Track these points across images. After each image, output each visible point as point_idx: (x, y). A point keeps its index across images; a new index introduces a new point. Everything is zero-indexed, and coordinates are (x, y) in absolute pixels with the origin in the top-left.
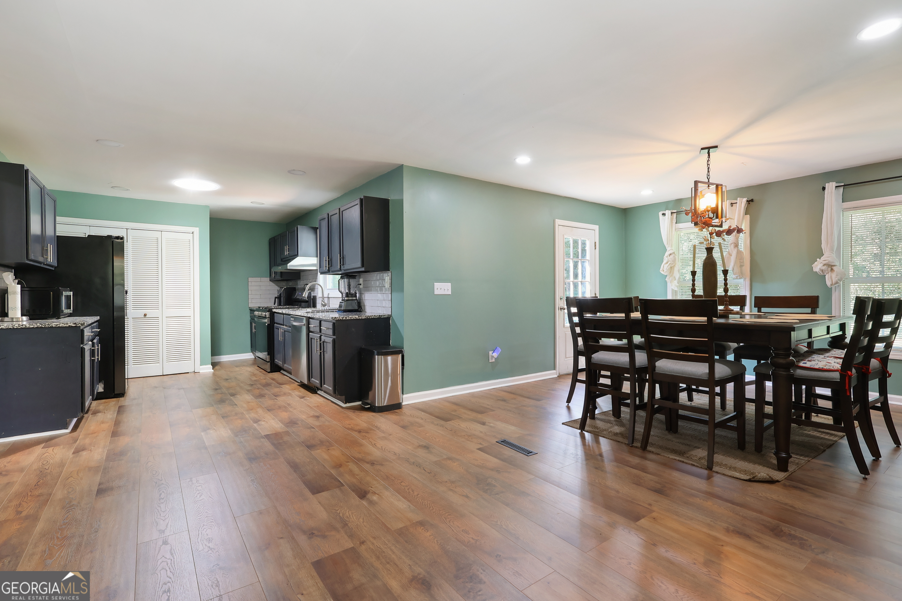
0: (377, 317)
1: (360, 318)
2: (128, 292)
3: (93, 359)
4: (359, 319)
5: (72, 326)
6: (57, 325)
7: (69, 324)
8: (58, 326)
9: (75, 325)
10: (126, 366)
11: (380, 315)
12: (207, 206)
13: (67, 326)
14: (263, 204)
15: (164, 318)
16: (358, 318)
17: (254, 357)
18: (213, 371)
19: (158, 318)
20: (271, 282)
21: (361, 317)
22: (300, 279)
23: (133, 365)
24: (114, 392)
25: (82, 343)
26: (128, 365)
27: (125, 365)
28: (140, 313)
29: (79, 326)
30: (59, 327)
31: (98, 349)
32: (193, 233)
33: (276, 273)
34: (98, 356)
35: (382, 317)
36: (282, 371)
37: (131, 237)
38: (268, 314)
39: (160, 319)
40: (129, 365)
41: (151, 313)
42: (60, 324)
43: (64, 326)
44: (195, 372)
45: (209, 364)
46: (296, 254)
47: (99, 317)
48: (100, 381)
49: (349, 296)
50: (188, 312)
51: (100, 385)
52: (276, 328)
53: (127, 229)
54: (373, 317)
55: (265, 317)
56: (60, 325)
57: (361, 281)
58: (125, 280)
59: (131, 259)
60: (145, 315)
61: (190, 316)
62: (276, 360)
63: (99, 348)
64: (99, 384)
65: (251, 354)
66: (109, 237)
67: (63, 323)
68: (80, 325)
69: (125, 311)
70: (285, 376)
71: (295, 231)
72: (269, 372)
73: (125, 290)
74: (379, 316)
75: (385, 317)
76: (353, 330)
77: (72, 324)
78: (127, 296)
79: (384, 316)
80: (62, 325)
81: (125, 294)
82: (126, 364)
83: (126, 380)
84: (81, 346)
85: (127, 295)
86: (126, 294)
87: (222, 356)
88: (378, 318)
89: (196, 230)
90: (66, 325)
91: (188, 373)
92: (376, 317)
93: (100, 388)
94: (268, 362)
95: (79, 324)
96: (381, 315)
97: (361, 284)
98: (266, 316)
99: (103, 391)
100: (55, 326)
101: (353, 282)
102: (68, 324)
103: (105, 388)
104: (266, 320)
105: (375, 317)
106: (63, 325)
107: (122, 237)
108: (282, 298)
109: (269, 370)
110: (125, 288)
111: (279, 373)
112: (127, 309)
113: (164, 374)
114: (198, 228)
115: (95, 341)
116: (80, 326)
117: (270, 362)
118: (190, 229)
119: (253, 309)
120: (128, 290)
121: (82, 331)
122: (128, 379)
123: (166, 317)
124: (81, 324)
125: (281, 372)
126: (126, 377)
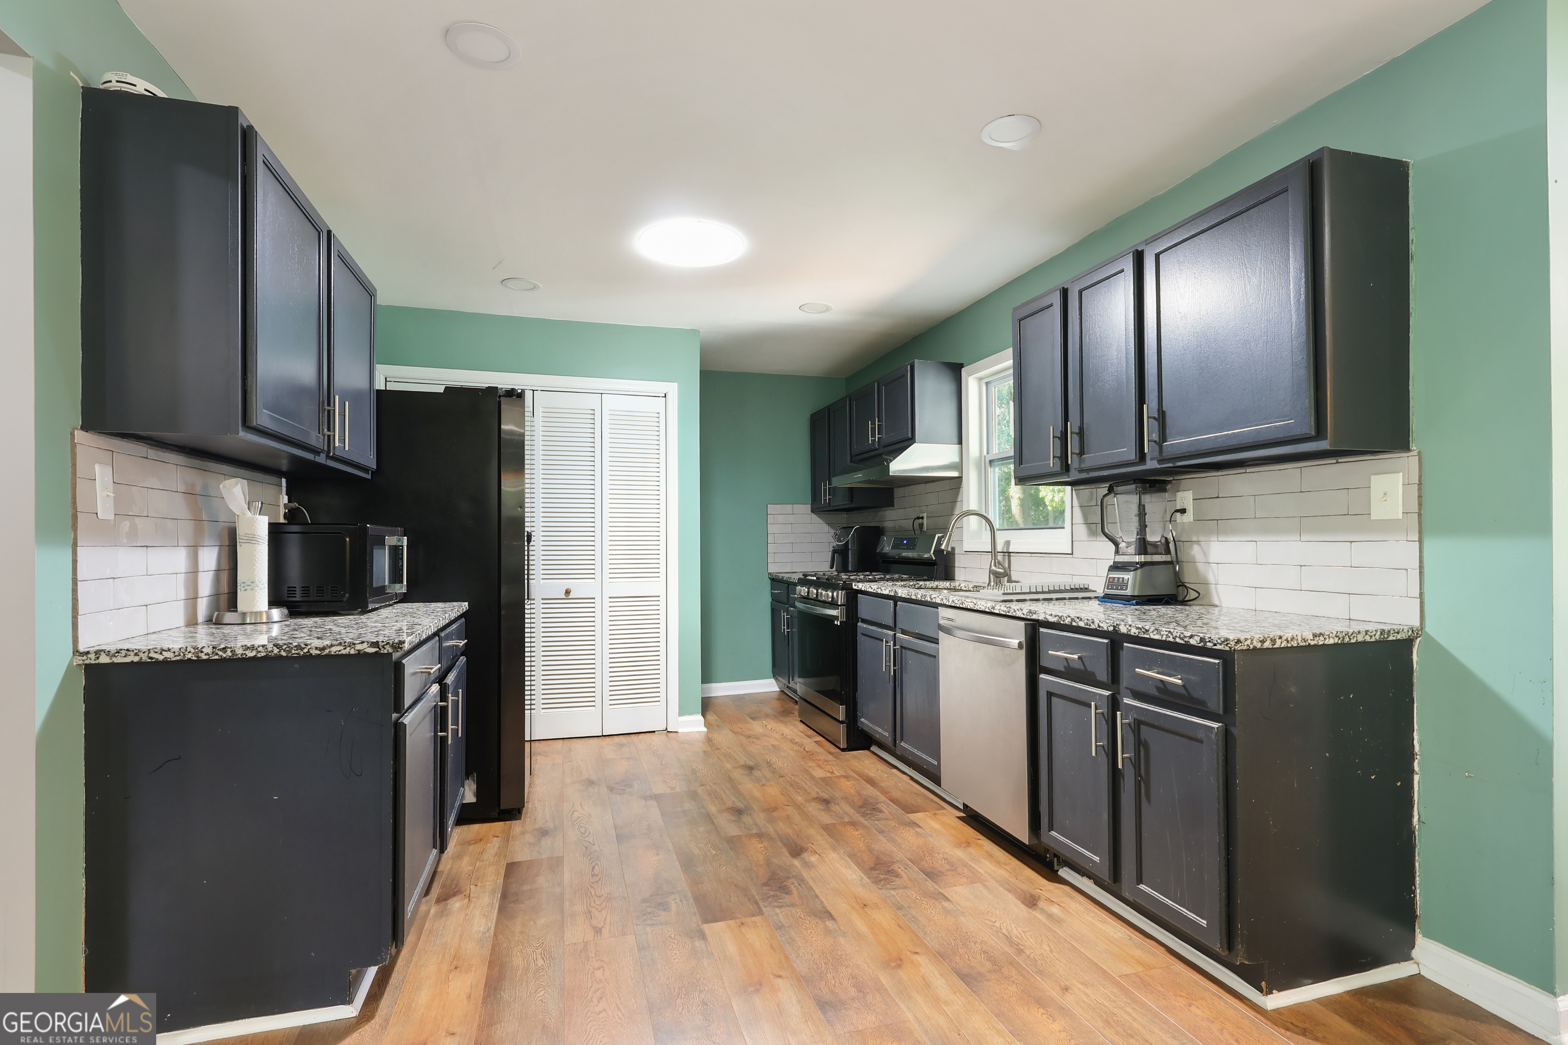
0: (1373, 639)
1: (1321, 643)
2: (533, 538)
3: (441, 737)
4: (1315, 645)
5: (367, 654)
6: (323, 649)
7: (359, 647)
8: (327, 651)
9: (373, 650)
10: (526, 712)
11: (1384, 630)
12: (695, 332)
13: (352, 652)
14: (828, 309)
15: (606, 600)
16: (1312, 643)
17: (779, 690)
18: (705, 730)
19: (594, 598)
20: (814, 516)
21: (1321, 638)
22: (893, 506)
23: (542, 709)
24: (499, 805)
25: (398, 706)
26: (531, 709)
27: (524, 709)
28: (556, 588)
29: (386, 651)
30: (329, 656)
31: (456, 703)
32: (665, 397)
33: (833, 491)
34: (455, 722)
35: (1391, 638)
36: (874, 748)
37: (541, 409)
38: (840, 596)
39: (598, 601)
40: (534, 709)
41: (580, 588)
42: (332, 646)
43: (344, 652)
44: (668, 730)
45: (698, 713)
46: (910, 435)
47: (466, 604)
48: (468, 775)
49: (1150, 549)
50: (653, 587)
51: (470, 785)
52: (863, 634)
53: (533, 391)
54: (1360, 638)
55: (833, 604)
56: (334, 649)
57: (1185, 498)
58: (526, 505)
59: (541, 461)
60: (568, 592)
61: (659, 596)
62: (862, 720)
63: (458, 700)
64: (467, 782)
65: (773, 681)
66: (492, 390)
67: (340, 644)
68: (391, 651)
69: (526, 581)
70: (895, 771)
71: (905, 376)
72: (843, 750)
73: (526, 533)
74: (1381, 634)
75: (1399, 637)
76: (1293, 690)
77: (365, 645)
78: (531, 548)
79: (1398, 633)
80: (338, 648)
81: (526, 544)
82: (526, 707)
83: (527, 745)
84: (395, 716)
85: (531, 544)
86: (528, 543)
87: (714, 685)
88: (1376, 642)
89: (672, 388)
90: (348, 649)
91: (654, 732)
92: (1371, 637)
93: (469, 794)
94: (842, 722)
95: (387, 647)
96: (1386, 628)
97: (1183, 511)
98: (838, 602)
99: (473, 800)
100: (318, 652)
101: (1155, 504)
102: (354, 644)
103: (478, 794)
104: (834, 612)
105: (1368, 638)
106: (341, 648)
107: (519, 391)
108: (850, 552)
109: (843, 745)
110: (526, 529)
111: (866, 752)
112: (531, 577)
113: (604, 734)
114: (677, 384)
115: (450, 679)
116: (390, 655)
117: (847, 722)
118: (660, 387)
119: (783, 577)
120: (533, 534)
121: (398, 668)
122: (531, 741)
123: (610, 598)
124: (393, 646)
125: (872, 749)
126: (527, 738)
